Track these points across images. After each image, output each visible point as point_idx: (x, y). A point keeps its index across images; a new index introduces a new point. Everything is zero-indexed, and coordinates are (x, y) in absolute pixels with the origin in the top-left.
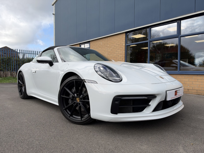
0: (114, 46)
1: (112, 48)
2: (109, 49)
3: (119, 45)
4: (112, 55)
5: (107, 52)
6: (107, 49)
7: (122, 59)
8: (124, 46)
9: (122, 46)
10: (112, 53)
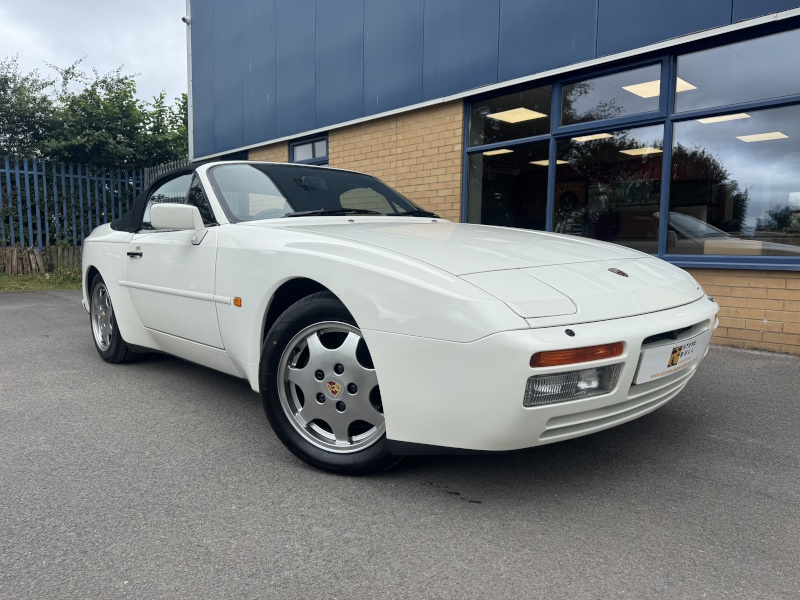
0: (418, 154)
1: (411, 162)
3: (441, 150)
8: (459, 155)
9: (451, 156)
10: (413, 182)
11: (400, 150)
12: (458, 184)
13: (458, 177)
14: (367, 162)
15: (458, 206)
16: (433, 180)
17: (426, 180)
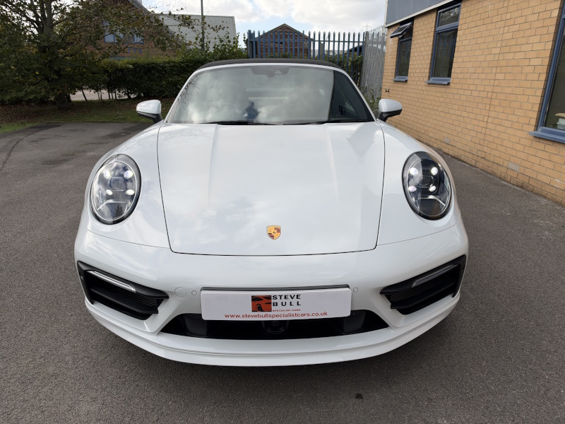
0: (522, 20)
1: (516, 28)
2: (506, 29)
3: (541, 16)
4: (510, 56)
5: (499, 45)
6: (501, 32)
7: (536, 77)
8: (554, 21)
9: (548, 22)
10: (513, 49)
11: (508, 16)
12: (548, 54)
13: (549, 46)
14: (483, 28)
15: (543, 77)
16: (528, 47)
17: (524, 48)
